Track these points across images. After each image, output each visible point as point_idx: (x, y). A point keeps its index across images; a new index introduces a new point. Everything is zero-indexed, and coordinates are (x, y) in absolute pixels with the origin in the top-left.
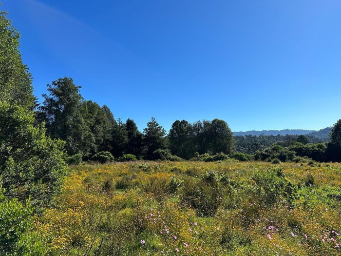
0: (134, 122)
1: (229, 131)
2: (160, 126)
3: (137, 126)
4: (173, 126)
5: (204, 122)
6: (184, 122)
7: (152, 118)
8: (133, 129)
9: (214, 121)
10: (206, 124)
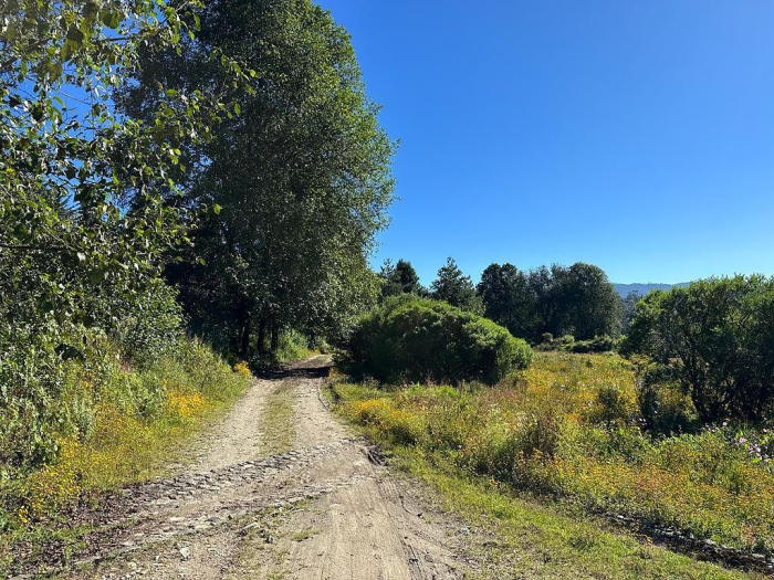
0: (413, 266)
1: (609, 288)
2: (467, 276)
3: (418, 274)
4: (483, 276)
5: (553, 271)
6: (507, 267)
7: (450, 259)
8: (411, 280)
9: (576, 268)
10: (558, 273)
